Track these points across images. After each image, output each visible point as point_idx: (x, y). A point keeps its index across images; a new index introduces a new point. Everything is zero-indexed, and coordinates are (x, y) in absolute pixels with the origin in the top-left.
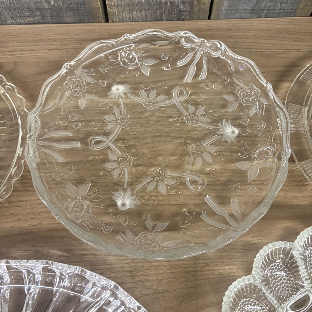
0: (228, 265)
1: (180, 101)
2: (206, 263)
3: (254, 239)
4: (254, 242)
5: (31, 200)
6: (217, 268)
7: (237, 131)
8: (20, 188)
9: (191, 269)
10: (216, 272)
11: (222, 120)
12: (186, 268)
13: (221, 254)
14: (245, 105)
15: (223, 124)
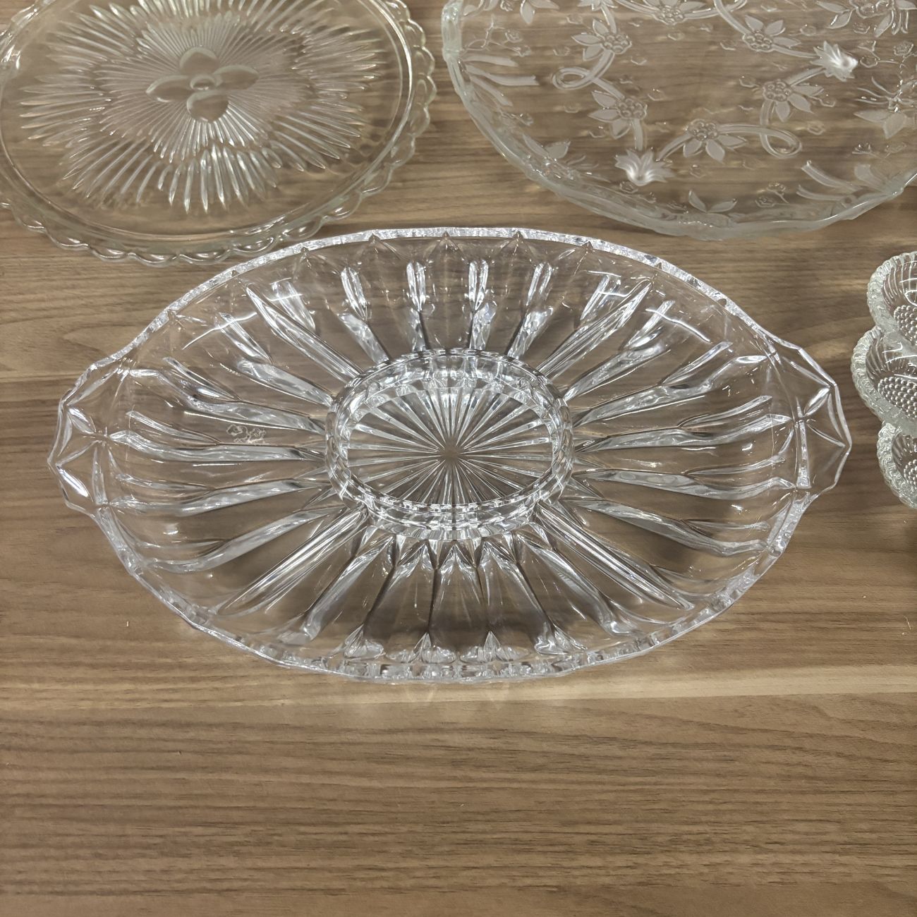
0: (856, 278)
1: (729, 12)
2: (813, 275)
3: (903, 239)
4: (905, 244)
5: (447, 178)
6: (836, 282)
7: (853, 63)
8: (421, 159)
9: (786, 284)
10: (836, 289)
11: (822, 42)
12: (775, 282)
13: (840, 262)
14: (865, 17)
15: (825, 49)
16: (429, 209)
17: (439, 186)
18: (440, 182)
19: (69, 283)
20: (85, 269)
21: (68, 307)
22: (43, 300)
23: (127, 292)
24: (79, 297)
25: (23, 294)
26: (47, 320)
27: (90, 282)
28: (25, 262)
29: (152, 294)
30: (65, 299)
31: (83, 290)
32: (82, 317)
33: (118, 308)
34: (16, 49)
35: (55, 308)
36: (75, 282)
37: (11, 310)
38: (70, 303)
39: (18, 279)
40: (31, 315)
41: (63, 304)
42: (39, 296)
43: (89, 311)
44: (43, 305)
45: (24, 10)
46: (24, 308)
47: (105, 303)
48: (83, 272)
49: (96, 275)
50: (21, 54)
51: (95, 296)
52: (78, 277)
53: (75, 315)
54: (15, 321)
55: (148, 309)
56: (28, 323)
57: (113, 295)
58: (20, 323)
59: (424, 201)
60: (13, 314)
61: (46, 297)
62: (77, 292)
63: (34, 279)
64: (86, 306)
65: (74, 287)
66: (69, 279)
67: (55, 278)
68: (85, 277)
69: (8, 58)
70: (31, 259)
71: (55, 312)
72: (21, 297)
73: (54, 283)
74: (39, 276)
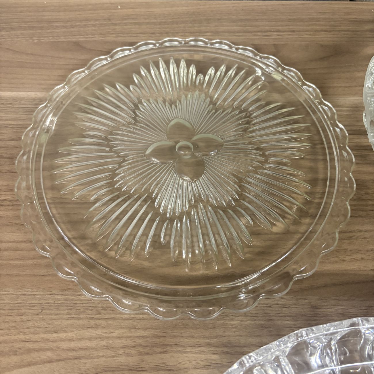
16: (363, 259)
17: (365, 238)
18: (366, 234)
19: (92, 322)
20: (104, 309)
21: (93, 348)
22: (71, 340)
23: (138, 334)
24: (101, 338)
25: (57, 333)
26: (76, 361)
27: (110, 322)
28: (58, 299)
29: (159, 337)
30: (90, 339)
31: (104, 331)
32: (104, 359)
33: (133, 352)
34: (54, 115)
35: (82, 349)
36: (98, 322)
37: (48, 350)
38: (93, 344)
39: (53, 317)
40: (64, 355)
41: (88, 344)
42: (70, 335)
43: (110, 353)
44: (73, 345)
45: (59, 87)
46: (58, 348)
47: (121, 345)
48: (103, 311)
49: (113, 316)
50: (57, 119)
51: (113, 337)
52: (98, 316)
53: (99, 357)
54: (50, 362)
55: (157, 353)
56: (61, 364)
57: (127, 337)
58: (55, 364)
59: (357, 252)
60: (49, 354)
61: (75, 336)
62: (99, 332)
63: (65, 316)
64: (106, 347)
65: (97, 327)
66: (92, 319)
67: (82, 316)
68: (105, 316)
69: (48, 123)
70: (63, 297)
71: (82, 353)
72: (55, 335)
73: (81, 322)
74: (69, 314)
